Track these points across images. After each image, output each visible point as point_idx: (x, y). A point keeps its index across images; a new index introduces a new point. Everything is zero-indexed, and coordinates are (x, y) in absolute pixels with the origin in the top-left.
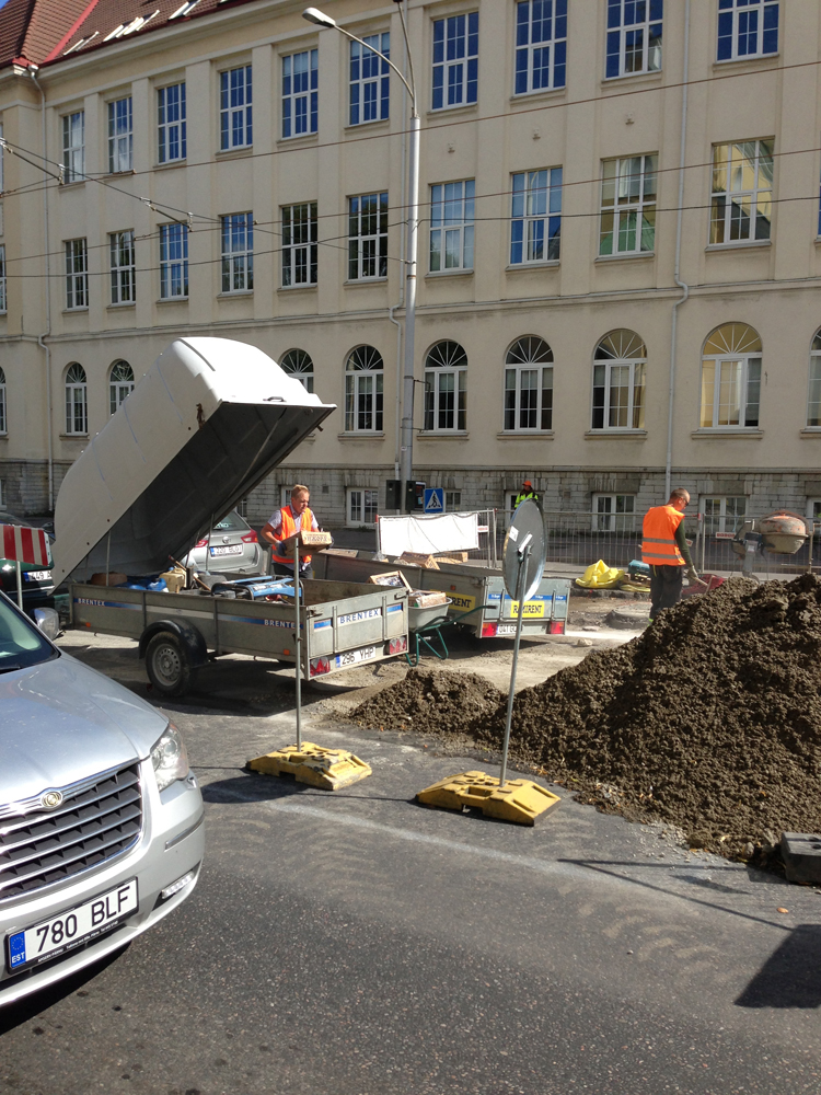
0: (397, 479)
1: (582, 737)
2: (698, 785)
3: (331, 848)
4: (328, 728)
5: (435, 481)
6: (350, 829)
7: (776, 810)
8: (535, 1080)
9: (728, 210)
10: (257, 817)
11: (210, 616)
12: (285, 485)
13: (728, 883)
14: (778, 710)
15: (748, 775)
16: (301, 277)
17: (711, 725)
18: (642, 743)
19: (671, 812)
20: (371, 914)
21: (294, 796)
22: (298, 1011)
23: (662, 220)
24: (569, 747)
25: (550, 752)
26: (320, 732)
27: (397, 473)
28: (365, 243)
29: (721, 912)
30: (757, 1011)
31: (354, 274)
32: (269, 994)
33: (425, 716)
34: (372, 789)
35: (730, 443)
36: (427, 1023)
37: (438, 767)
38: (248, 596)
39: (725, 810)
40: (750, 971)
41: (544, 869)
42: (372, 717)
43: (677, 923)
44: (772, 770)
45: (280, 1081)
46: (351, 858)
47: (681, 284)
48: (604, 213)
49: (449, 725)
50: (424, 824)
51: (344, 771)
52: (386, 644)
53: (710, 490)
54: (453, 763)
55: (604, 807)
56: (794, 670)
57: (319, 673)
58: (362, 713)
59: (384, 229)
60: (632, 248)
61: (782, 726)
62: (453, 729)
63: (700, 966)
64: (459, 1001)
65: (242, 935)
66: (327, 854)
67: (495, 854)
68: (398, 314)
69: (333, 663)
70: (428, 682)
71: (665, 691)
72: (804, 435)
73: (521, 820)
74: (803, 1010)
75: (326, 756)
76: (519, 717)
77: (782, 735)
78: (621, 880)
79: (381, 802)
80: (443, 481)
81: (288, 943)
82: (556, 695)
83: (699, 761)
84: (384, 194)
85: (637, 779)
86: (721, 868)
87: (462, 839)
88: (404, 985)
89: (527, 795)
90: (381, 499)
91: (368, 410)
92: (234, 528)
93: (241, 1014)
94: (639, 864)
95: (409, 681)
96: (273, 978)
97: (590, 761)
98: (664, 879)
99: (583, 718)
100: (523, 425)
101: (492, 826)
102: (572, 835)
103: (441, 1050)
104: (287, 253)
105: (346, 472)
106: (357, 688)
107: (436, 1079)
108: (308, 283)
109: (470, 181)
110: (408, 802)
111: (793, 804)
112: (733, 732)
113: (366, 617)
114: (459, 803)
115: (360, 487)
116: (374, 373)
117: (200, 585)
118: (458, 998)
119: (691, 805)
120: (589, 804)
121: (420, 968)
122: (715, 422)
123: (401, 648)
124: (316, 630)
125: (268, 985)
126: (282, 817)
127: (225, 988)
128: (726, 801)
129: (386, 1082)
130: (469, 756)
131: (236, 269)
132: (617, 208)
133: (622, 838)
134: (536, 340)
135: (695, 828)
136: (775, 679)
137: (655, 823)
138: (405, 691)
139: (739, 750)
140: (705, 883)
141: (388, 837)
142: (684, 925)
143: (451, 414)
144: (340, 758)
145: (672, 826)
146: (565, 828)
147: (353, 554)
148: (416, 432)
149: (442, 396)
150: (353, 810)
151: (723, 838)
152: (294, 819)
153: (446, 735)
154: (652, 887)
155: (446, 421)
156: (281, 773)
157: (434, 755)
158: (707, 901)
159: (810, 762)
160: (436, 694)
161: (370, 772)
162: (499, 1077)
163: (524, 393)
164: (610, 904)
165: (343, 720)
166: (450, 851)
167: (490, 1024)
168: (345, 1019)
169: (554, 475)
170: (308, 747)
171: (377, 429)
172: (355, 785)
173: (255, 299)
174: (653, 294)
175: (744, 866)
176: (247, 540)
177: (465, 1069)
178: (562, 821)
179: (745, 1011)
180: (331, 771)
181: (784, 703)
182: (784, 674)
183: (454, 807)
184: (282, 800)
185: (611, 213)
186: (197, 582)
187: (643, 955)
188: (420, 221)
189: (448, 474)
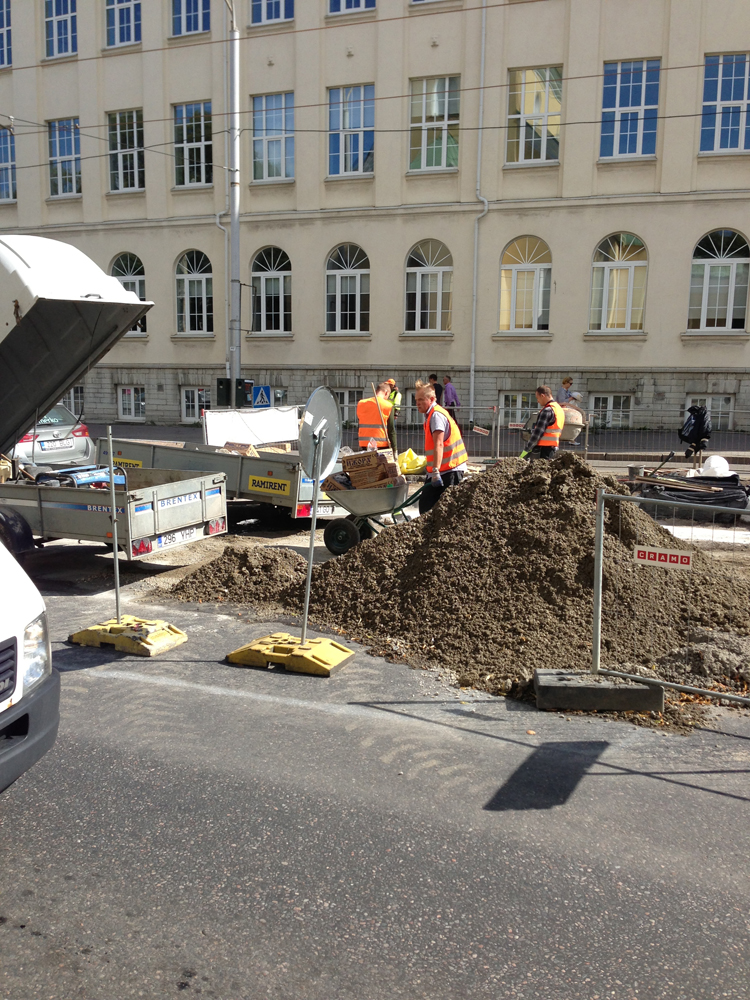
0: (228, 377)
1: (377, 600)
2: (471, 635)
3: (144, 706)
4: (150, 602)
5: (264, 379)
6: (163, 689)
7: (533, 652)
8: (309, 883)
9: (523, 131)
10: (76, 683)
11: (34, 504)
12: (122, 384)
13: (489, 713)
14: (539, 569)
15: (512, 624)
16: (129, 182)
17: (484, 585)
18: (426, 602)
19: (448, 658)
20: (176, 759)
21: (113, 664)
22: (103, 845)
23: (465, 137)
24: (365, 609)
25: (349, 614)
26: (142, 606)
27: (228, 371)
28: (191, 150)
29: (481, 736)
30: (501, 814)
31: (181, 181)
32: (77, 833)
33: (240, 588)
34: (187, 654)
35: (525, 345)
36: (220, 845)
37: (249, 632)
38: (72, 484)
39: (492, 654)
40: (498, 782)
41: (335, 711)
42: (192, 591)
43: (443, 748)
44: (532, 619)
45: (82, 903)
46: (162, 713)
47: (482, 198)
48: (413, 129)
49: (262, 595)
50: (232, 680)
51: (161, 639)
52: (206, 526)
53: (508, 387)
54: (263, 627)
55: (392, 658)
56: (553, 535)
57: (141, 553)
58: (183, 587)
59: (208, 137)
60: (438, 163)
61: (541, 582)
62: (265, 599)
63: (458, 780)
64: (249, 824)
65: (55, 785)
66: (140, 711)
67: (293, 702)
68: (225, 220)
69: (155, 544)
70: (244, 558)
71: (448, 557)
72: (587, 338)
73: (319, 672)
74: (539, 811)
75: (145, 626)
76: (324, 585)
77: (541, 590)
78: (400, 716)
79: (194, 664)
80: (271, 380)
81: (98, 788)
82: (356, 564)
83: (473, 615)
84: (208, 103)
85: (422, 633)
86: (484, 702)
87: (265, 691)
88: (202, 815)
89: (325, 651)
90: (213, 396)
91: (198, 313)
92: (64, 423)
93: (49, 852)
94: (416, 702)
95: (226, 557)
96: (81, 819)
97: (383, 620)
98: (436, 713)
99: (379, 583)
100: (344, 327)
101: (293, 679)
102: (362, 682)
103: (230, 865)
104: (114, 158)
105: (180, 371)
106: (180, 567)
107: (222, 890)
108: (136, 188)
109: (290, 94)
110: (220, 662)
111: (547, 646)
112: (502, 589)
113: (185, 501)
114: (265, 661)
115: (193, 385)
116: (203, 277)
117: (25, 476)
118: (249, 821)
119: (465, 651)
120: (380, 656)
121: (217, 800)
122: (512, 326)
123: (220, 529)
124: (137, 514)
125: (77, 825)
126: (100, 682)
127: (36, 831)
128: (493, 647)
129: (178, 896)
130: (278, 621)
131: (64, 174)
132: (425, 125)
133: (405, 682)
134: (354, 248)
135: (466, 670)
136: (538, 544)
137: (434, 669)
138: (222, 567)
139: (506, 603)
140: (470, 714)
141: (198, 693)
142: (448, 749)
143: (277, 317)
144: (157, 628)
145: (447, 670)
146: (357, 676)
147: (180, 445)
148: (244, 334)
149: (268, 299)
150: (168, 672)
151: (488, 677)
152: (112, 683)
153: (259, 604)
154: (426, 720)
155: (273, 323)
156: (102, 644)
157: (246, 621)
158: (470, 728)
159: (563, 611)
160: (250, 568)
161: (186, 639)
162: (279, 884)
163: (344, 298)
164: (388, 736)
165: (164, 595)
166: (254, 702)
167: (275, 841)
168: (146, 848)
169: (372, 373)
170: (128, 619)
171: (208, 330)
172: (171, 651)
173: (84, 201)
174: (457, 208)
175: (503, 698)
176: (77, 434)
177: (250, 879)
178: (355, 671)
179: (491, 814)
180: (148, 639)
181: (544, 563)
182: (545, 538)
183: (260, 665)
184: (102, 667)
185: (420, 129)
186: (23, 473)
187: (411, 776)
188: (242, 131)
189: (275, 372)
